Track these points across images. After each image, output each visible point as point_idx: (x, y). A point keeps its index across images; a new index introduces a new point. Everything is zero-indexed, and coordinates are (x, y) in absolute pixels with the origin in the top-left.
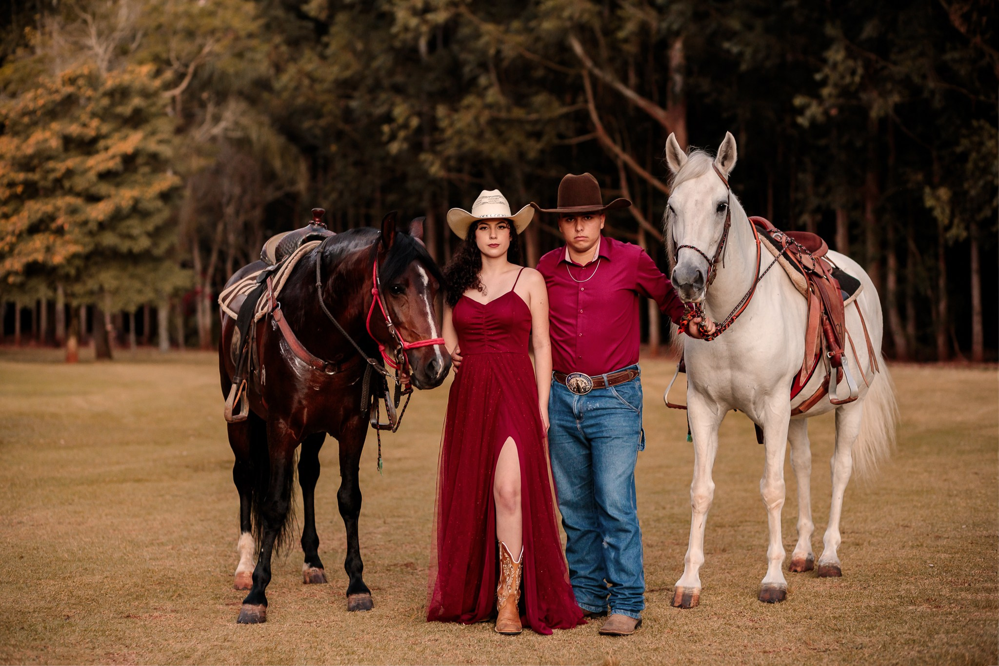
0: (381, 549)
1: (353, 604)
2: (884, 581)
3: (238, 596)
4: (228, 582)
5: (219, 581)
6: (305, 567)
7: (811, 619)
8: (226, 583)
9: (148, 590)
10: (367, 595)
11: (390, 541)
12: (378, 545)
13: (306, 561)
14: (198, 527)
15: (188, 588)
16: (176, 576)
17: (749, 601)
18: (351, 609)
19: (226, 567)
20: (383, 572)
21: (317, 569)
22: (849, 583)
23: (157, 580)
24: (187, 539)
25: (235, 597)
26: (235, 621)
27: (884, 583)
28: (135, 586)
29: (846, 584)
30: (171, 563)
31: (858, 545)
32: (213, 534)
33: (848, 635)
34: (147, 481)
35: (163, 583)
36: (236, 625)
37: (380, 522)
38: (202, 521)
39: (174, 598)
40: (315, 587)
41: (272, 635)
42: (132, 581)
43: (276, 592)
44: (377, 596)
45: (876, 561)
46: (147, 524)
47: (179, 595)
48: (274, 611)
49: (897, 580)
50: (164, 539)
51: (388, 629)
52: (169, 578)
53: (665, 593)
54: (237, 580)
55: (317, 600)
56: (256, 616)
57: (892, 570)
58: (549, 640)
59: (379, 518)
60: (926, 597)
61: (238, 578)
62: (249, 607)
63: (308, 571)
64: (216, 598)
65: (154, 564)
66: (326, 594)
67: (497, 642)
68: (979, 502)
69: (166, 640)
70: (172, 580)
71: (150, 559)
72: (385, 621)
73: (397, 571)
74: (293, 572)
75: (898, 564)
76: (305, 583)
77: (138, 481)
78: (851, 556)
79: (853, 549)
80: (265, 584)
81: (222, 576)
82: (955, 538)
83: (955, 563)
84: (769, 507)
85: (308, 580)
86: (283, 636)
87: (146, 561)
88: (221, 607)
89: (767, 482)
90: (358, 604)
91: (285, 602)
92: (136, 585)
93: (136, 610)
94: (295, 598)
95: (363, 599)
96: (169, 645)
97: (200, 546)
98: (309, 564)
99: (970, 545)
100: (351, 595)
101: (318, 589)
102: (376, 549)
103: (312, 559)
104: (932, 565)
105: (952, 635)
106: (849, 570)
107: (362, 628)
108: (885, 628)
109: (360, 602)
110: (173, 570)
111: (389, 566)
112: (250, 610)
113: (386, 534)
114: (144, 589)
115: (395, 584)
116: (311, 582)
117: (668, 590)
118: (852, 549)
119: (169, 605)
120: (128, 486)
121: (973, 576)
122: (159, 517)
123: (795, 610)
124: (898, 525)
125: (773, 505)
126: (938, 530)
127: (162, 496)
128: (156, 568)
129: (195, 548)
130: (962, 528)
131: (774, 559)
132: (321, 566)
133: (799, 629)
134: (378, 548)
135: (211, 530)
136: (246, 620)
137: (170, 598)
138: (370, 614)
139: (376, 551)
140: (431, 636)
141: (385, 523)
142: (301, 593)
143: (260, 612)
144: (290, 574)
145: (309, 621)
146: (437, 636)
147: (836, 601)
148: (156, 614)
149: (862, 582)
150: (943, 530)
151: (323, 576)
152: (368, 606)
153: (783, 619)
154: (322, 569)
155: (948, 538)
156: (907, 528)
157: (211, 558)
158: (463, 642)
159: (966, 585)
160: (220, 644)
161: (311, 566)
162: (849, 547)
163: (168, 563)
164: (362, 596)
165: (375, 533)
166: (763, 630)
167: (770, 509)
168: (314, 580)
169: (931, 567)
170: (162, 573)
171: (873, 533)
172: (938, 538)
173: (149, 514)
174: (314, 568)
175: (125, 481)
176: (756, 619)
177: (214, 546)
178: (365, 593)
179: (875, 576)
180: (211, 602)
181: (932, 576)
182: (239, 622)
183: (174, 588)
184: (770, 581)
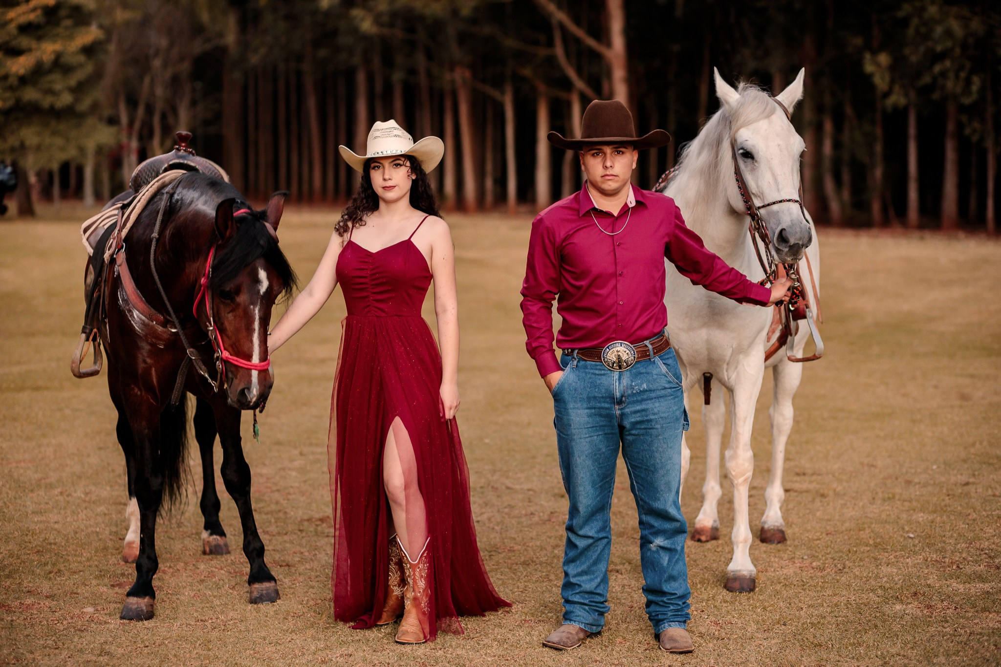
0: (294, 493)
1: (255, 594)
2: (861, 560)
3: (126, 573)
4: (117, 549)
5: (105, 548)
6: (205, 535)
7: (785, 625)
8: (114, 552)
9: (24, 563)
10: (272, 584)
11: (305, 482)
12: (292, 487)
13: (206, 528)
14: (94, 460)
15: (70, 558)
16: (58, 540)
17: (712, 592)
18: (253, 601)
19: (117, 526)
20: (295, 534)
21: (218, 537)
22: (821, 561)
23: (36, 546)
24: (79, 477)
25: (123, 575)
26: (118, 615)
27: (861, 564)
28: (9, 557)
29: (818, 564)
30: (56, 518)
31: (823, 496)
32: (110, 469)
33: (832, 656)
34: (47, 388)
35: (42, 552)
36: (119, 621)
37: (296, 452)
38: (100, 449)
39: (51, 575)
40: (216, 562)
41: (157, 644)
42: (8, 548)
43: (170, 567)
44: (285, 578)
45: (847, 525)
46: (40, 452)
47: (59, 571)
48: (165, 599)
49: (876, 559)
50: (53, 477)
51: (295, 637)
52: (50, 544)
53: (614, 577)
54: (126, 551)
55: (215, 582)
56: (142, 610)
57: (867, 542)
58: (482, 655)
59: (295, 447)
60: (913, 590)
61: (127, 548)
62: (133, 600)
63: (208, 540)
64: (101, 576)
65: (36, 520)
66: (227, 574)
67: (421, 659)
68: (946, 430)
69: (32, 653)
70: (53, 546)
71: (33, 513)
72: (290, 624)
73: (311, 532)
74: (192, 534)
75: (872, 531)
76: (204, 553)
77: (37, 389)
78: (818, 514)
79: (819, 504)
80: (151, 573)
81: (111, 540)
82: (925, 485)
83: (937, 531)
84: (736, 482)
85: (208, 549)
86: (170, 645)
87: (27, 515)
88: (105, 589)
90: (262, 595)
91: (178, 585)
92: (11, 555)
93: (6, 594)
94: (190, 580)
95: (267, 589)
96: (34, 659)
97: (93, 488)
98: (209, 531)
99: (947, 498)
100: (254, 583)
101: (218, 566)
102: (289, 494)
103: (213, 525)
104: (912, 535)
105: (954, 658)
106: (819, 539)
107: (263, 634)
108: (874, 645)
109: (264, 592)
110: (56, 530)
111: (302, 521)
112: (134, 604)
113: (302, 470)
114: (19, 561)
115: (306, 554)
116: (211, 552)
117: (618, 572)
118: (818, 503)
119: (45, 587)
120: (24, 396)
121: (960, 552)
122: (53, 441)
123: (765, 609)
124: (862, 464)
125: (741, 480)
126: (907, 472)
127: (60, 410)
128: (37, 528)
129: (87, 491)
130: (932, 470)
131: (741, 542)
132: (222, 534)
133: (773, 642)
134: (292, 490)
135: (108, 464)
136: (129, 616)
137: (48, 576)
138: (275, 609)
139: (290, 497)
140: (344, 650)
141: (301, 454)
142: (198, 571)
143: (146, 606)
144: (189, 537)
145: (203, 618)
146: (351, 649)
147: (810, 593)
148: (29, 601)
149: (836, 561)
150: (913, 471)
151: (226, 545)
152: (274, 597)
153: (753, 624)
154: (224, 538)
155: (919, 483)
156: (872, 469)
157: (102, 509)
158: (382, 659)
159: (954, 567)
160: (94, 658)
161: (211, 534)
162: (814, 499)
163: (53, 517)
164: (266, 585)
165: (290, 469)
166: (731, 642)
167: (737, 484)
168: (214, 550)
169: (911, 538)
170: (43, 536)
171: (837, 474)
172: (908, 482)
173: (44, 435)
174: (215, 537)
175: (20, 389)
176: (720, 622)
177: (108, 488)
178: (270, 582)
179: (850, 552)
180: (94, 582)
181: (915, 553)
182: (122, 618)
183: (54, 558)
184: (739, 568)
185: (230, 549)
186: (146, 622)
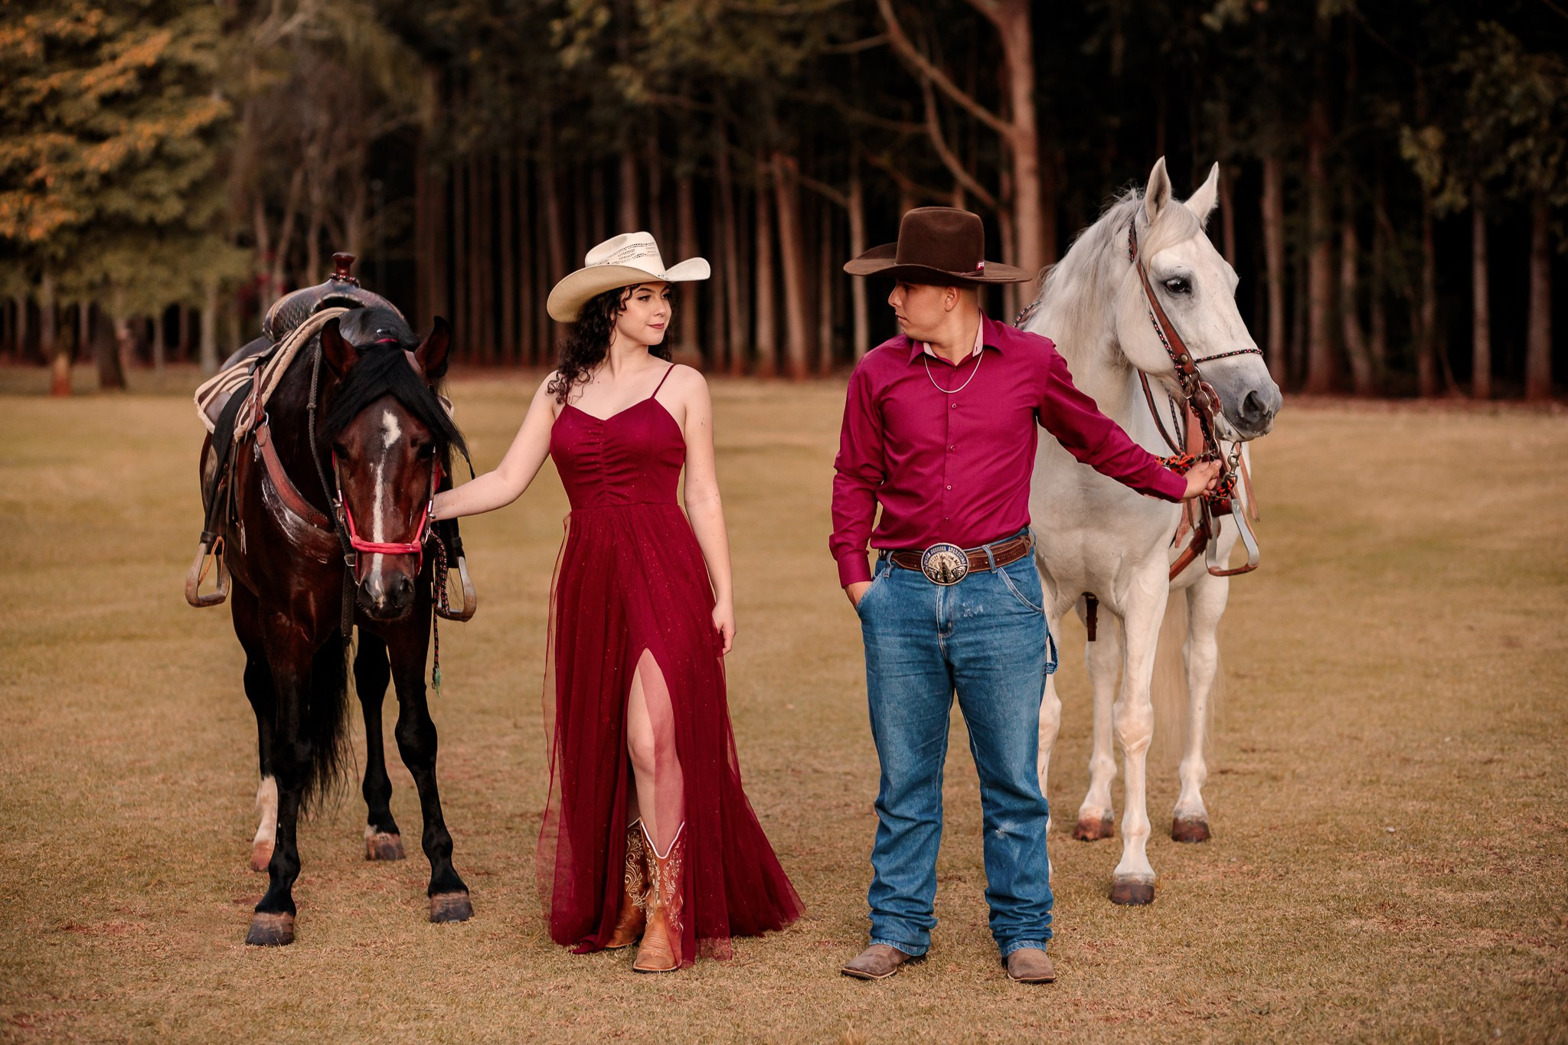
0: (504, 780)
1: (438, 909)
2: (1313, 862)
3: (256, 885)
4: (243, 854)
5: (227, 853)
6: (369, 832)
7: (1188, 946)
8: (239, 857)
9: (110, 872)
10: (463, 895)
11: (520, 764)
12: (500, 771)
13: (371, 822)
14: (212, 736)
15: (176, 866)
16: (159, 842)
17: (1090, 905)
18: (436, 919)
19: (243, 823)
20: (501, 833)
21: (388, 835)
22: (1256, 865)
23: (126, 850)
24: (190, 759)
25: (251, 887)
26: (243, 940)
27: (1312, 867)
28: (89, 864)
29: (1251, 868)
30: (155, 815)
31: (1275, 778)
32: (235, 748)
33: (1247, 984)
34: (143, 637)
35: (136, 857)
36: (244, 947)
37: (509, 724)
38: (221, 720)
39: (149, 888)
40: (384, 869)
41: (297, 974)
42: (87, 853)
43: (319, 876)
44: (482, 889)
45: (1303, 817)
46: (133, 725)
47: (160, 882)
48: (311, 918)
49: (1334, 861)
50: (152, 759)
51: (491, 964)
52: (147, 847)
53: (954, 886)
54: (256, 854)
55: (382, 896)
56: (277, 931)
57: (1326, 838)
58: (754, 987)
59: (508, 717)
60: (1380, 900)
61: (258, 851)
62: (264, 917)
63: (374, 839)
64: (220, 889)
65: (127, 815)
66: (399, 884)
67: (669, 992)
68: (1473, 688)
69: (121, 985)
70: (151, 850)
71: (123, 805)
72: (487, 947)
73: (524, 830)
74: (352, 833)
75: (1337, 825)
76: (368, 858)
77: (129, 637)
78: (1263, 803)
79: (1267, 789)
80: (290, 880)
81: (235, 841)
82: (1430, 764)
83: (1430, 823)
84: (1128, 748)
85: (373, 853)
86: (316, 976)
87: (114, 809)
88: (225, 906)
89: (1127, 706)
90: (447, 911)
91: (329, 900)
92: (91, 861)
93: (84, 912)
94: (346, 892)
95: (455, 902)
96: (124, 994)
97: (210, 774)
98: (376, 826)
99: (1456, 780)
100: (436, 895)
101: (386, 874)
102: (495, 780)
103: (381, 818)
104: (1392, 829)
105: (1419, 986)
106: (1257, 836)
107: (447, 961)
108: (1309, 970)
109: (451, 906)
110: (156, 828)
111: (512, 816)
112: (266, 923)
113: (516, 749)
114: (103, 870)
115: (516, 859)
116: (378, 857)
117: (960, 879)
118: (1265, 788)
119: (140, 904)
120: (110, 649)
121: (1457, 852)
122: (153, 711)
123: (1163, 926)
124: (1341, 736)
125: (1134, 746)
126: (1406, 747)
127: (163, 667)
128: (128, 826)
129: (202, 778)
130: (1443, 743)
131: (1134, 834)
132: (394, 831)
133: (1168, 968)
134: (499, 776)
135: (233, 741)
136: (260, 939)
137: (144, 889)
138: (466, 928)
139: (496, 784)
140: (560, 980)
141: (516, 726)
142: (358, 881)
143: (283, 925)
144: (347, 837)
145: (364, 942)
146: (570, 980)
147: (1232, 905)
148: (116, 922)
149: (1276, 865)
150: (1415, 745)
151: (399, 846)
152: (465, 913)
153: (1143, 946)
154: (396, 836)
155: (1422, 762)
156: (1356, 742)
157: (222, 801)
158: (612, 992)
159: (1446, 871)
160: (209, 993)
161: (378, 831)
162: (1261, 783)
163: (151, 812)
164: (454, 896)
165: (498, 747)
166: (1109, 969)
167: (1129, 752)
168: (382, 853)
169: (1390, 833)
170: (137, 836)
171: (1301, 751)
172: (1406, 761)
173: (139, 703)
174: (383, 834)
175: (105, 638)
176: (1098, 943)
177: (232, 774)
178: (460, 892)
179: (1298, 852)
180: (210, 897)
181: (1392, 852)
182: (248, 943)
183: (153, 866)
184: (1130, 871)
185: (405, 853)
186: (282, 948)
